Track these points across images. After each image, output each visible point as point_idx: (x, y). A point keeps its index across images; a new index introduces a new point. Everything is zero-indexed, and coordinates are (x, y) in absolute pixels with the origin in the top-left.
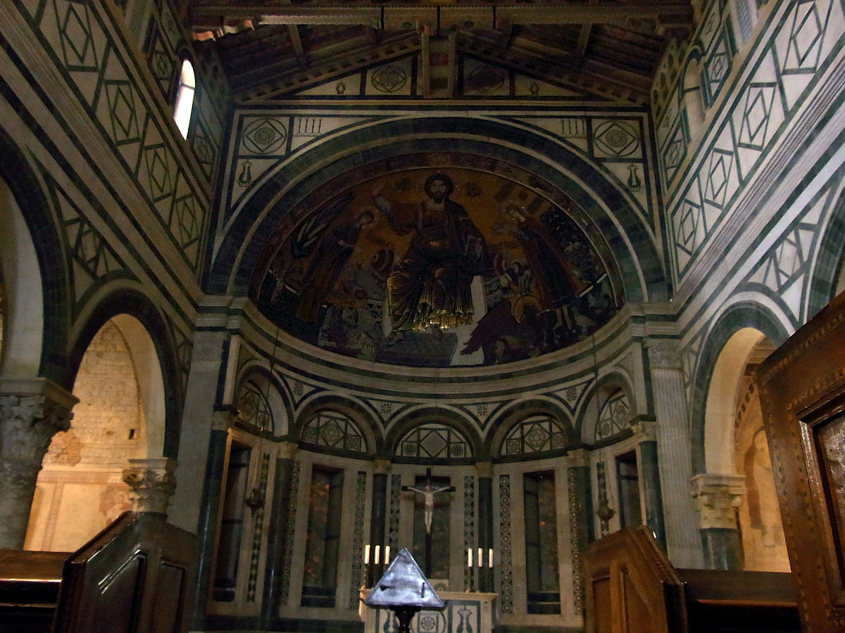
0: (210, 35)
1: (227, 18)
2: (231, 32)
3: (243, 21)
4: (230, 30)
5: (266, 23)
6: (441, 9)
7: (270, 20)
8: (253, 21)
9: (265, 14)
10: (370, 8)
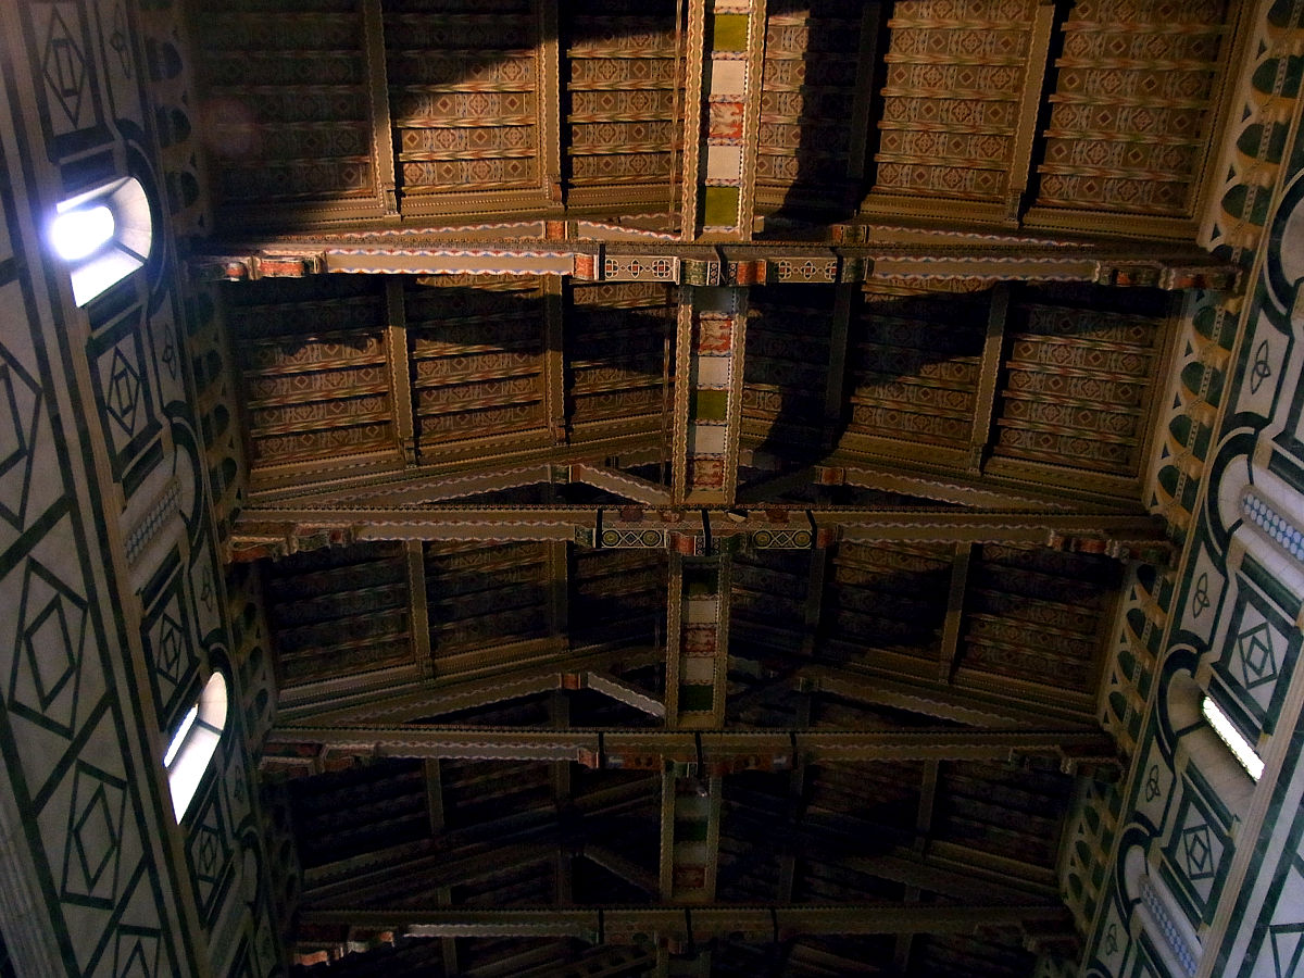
0: (323, 957)
1: (354, 929)
2: (357, 950)
3: (380, 932)
4: (356, 947)
5: (415, 935)
6: (692, 912)
7: (421, 931)
8: (395, 932)
9: (415, 923)
10: (581, 912)
